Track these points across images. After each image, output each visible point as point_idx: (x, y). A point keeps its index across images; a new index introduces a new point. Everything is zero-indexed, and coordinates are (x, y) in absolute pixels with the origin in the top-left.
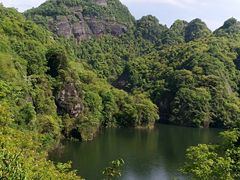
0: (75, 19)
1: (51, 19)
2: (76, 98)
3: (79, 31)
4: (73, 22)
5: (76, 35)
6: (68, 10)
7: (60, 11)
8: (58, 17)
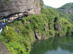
0: (69, 9)
1: (63, 10)
2: (60, 27)
3: (70, 12)
4: (68, 10)
5: (69, 13)
6: (67, 7)
7: (65, 7)
8: (65, 9)
